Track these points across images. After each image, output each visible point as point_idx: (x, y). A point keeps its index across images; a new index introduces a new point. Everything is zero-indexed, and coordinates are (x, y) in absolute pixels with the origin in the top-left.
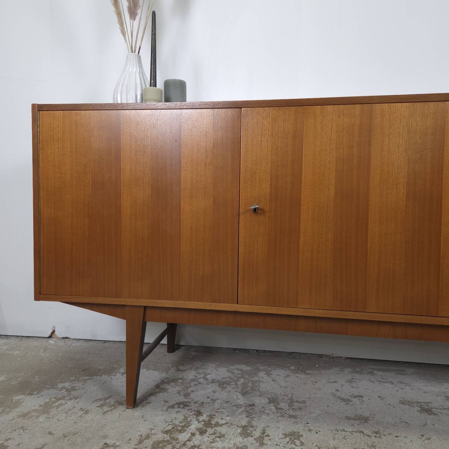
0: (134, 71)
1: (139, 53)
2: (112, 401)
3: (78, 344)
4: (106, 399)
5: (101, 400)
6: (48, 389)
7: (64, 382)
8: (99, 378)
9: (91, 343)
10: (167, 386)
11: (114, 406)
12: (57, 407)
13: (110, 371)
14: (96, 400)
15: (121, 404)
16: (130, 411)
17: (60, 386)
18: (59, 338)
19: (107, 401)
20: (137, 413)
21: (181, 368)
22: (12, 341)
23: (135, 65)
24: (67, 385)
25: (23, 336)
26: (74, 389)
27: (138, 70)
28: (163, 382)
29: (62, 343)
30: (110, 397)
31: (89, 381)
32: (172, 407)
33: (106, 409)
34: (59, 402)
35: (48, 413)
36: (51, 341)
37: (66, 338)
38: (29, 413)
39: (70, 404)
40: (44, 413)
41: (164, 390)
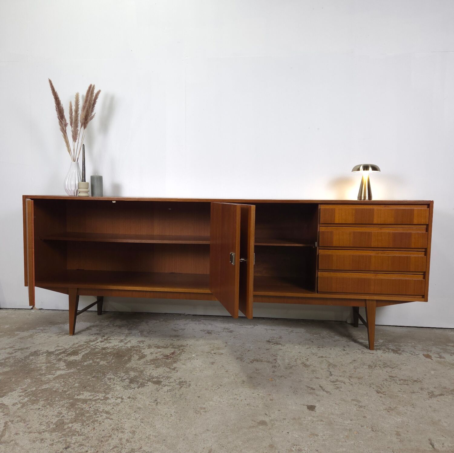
0: (75, 171)
1: (77, 161)
2: (63, 333)
3: (48, 312)
4: (60, 333)
5: (57, 333)
6: (32, 330)
7: (40, 327)
8: (58, 325)
9: (56, 311)
10: (92, 328)
11: (64, 335)
12: (36, 335)
13: (64, 323)
14: (56, 333)
15: (67, 334)
16: (71, 337)
17: (38, 328)
18: (37, 309)
19: (61, 333)
20: (74, 337)
21: (102, 321)
22: (10, 311)
23: (75, 168)
24: (41, 328)
25: (16, 309)
26: (45, 329)
27: (77, 171)
28: (90, 326)
29: (39, 312)
30: (63, 332)
31: (52, 327)
32: (92, 335)
33: (60, 336)
34: (37, 334)
35: (32, 337)
36: (33, 311)
37: (41, 309)
38: (23, 337)
39: (42, 334)
40: (31, 337)
41: (91, 329)
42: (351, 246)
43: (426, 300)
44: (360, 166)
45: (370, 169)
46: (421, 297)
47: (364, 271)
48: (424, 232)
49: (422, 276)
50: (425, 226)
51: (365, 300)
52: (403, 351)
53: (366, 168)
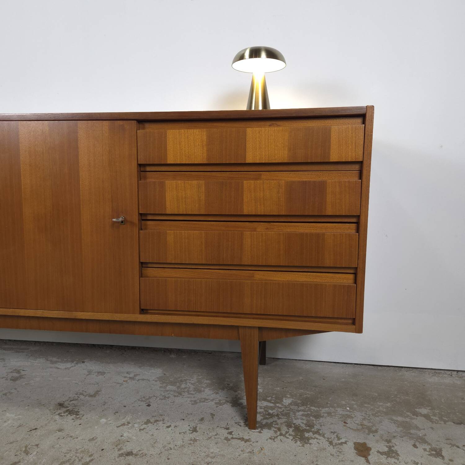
42: (203, 212)
43: (359, 330)
44: (245, 50)
45: (263, 54)
46: (350, 321)
47: (231, 265)
48: (355, 179)
49: (352, 276)
50: (357, 167)
51: (237, 327)
52: (317, 432)
53: (255, 53)
